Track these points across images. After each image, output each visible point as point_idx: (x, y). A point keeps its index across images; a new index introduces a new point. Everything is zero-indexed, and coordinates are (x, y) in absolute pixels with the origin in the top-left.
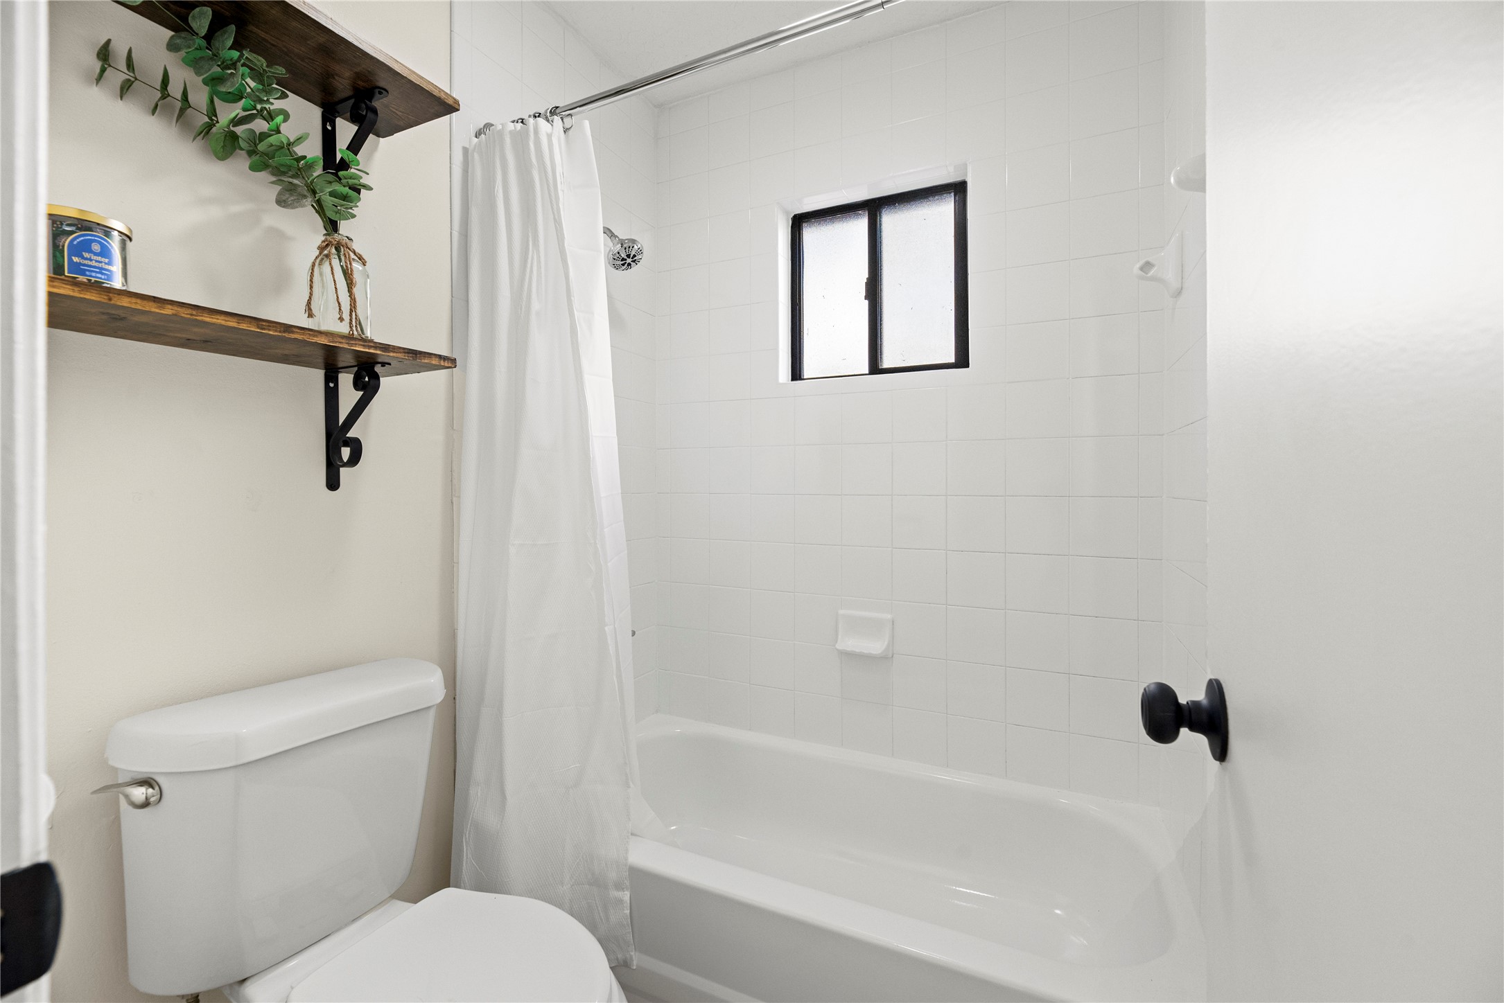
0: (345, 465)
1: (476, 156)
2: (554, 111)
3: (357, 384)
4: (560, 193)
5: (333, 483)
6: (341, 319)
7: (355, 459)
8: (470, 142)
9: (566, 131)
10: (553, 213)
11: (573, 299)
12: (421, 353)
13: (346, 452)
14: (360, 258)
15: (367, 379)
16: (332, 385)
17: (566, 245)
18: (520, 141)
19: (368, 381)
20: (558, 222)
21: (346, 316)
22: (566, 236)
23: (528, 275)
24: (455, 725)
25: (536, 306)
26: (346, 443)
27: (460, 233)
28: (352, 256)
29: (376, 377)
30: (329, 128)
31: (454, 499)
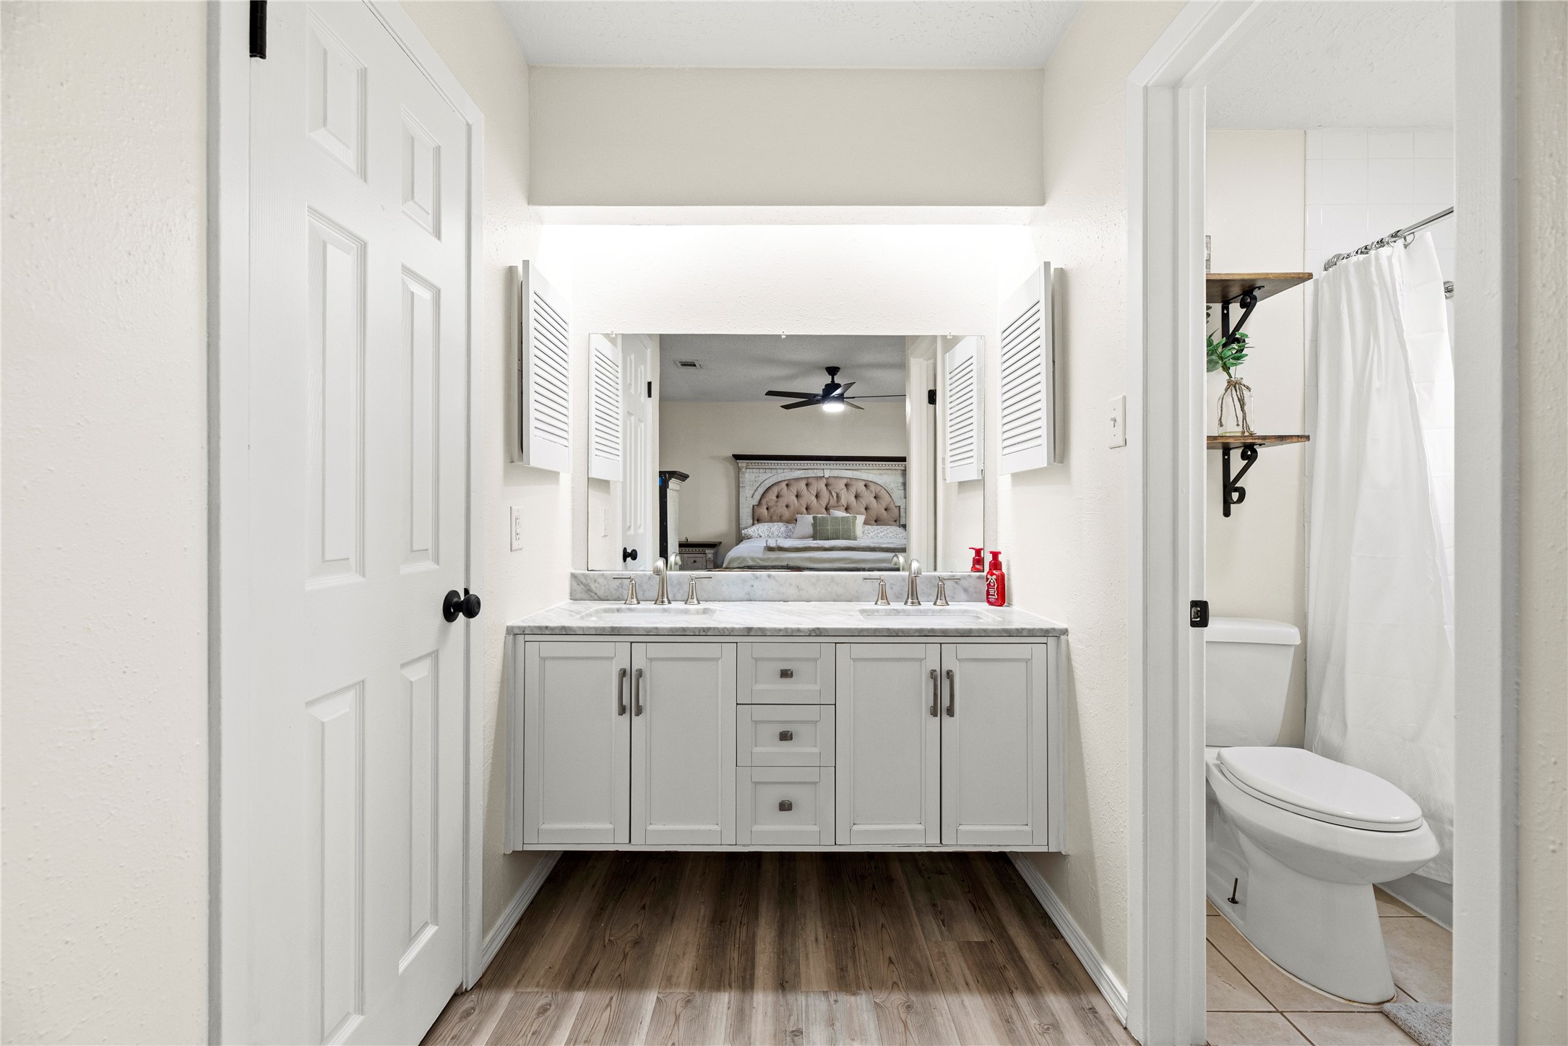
0: (1235, 503)
1: (1325, 285)
2: (1395, 235)
3: (1244, 456)
4: (1399, 298)
5: (1227, 513)
6: (1238, 425)
7: (1241, 498)
8: (1320, 274)
9: (1406, 246)
10: (1393, 314)
11: (1411, 374)
12: (1285, 436)
13: (1235, 496)
14: (1248, 388)
15: (1249, 453)
16: (1226, 457)
17: (1405, 336)
18: (1363, 270)
19: (1250, 453)
20: (1398, 322)
21: (1241, 423)
22: (1405, 330)
23: (1369, 364)
24: (1306, 678)
25: (1376, 383)
26: (1236, 490)
27: (1311, 341)
28: (1243, 387)
29: (1255, 452)
30: (1225, 312)
31: (1306, 524)
